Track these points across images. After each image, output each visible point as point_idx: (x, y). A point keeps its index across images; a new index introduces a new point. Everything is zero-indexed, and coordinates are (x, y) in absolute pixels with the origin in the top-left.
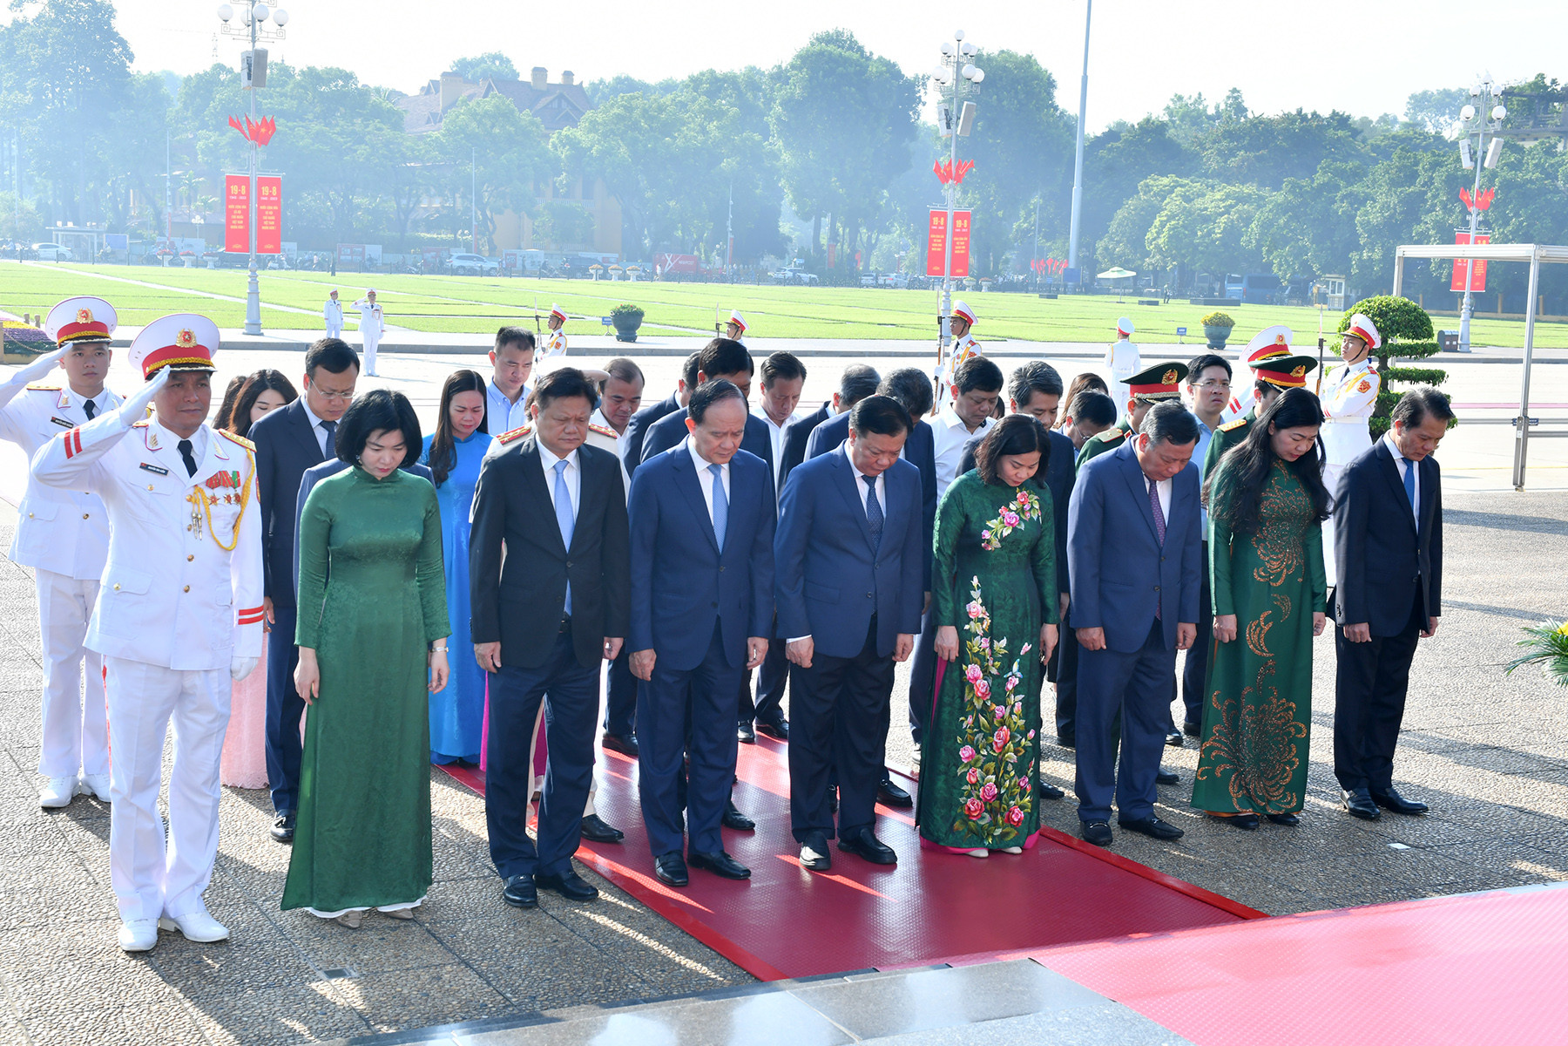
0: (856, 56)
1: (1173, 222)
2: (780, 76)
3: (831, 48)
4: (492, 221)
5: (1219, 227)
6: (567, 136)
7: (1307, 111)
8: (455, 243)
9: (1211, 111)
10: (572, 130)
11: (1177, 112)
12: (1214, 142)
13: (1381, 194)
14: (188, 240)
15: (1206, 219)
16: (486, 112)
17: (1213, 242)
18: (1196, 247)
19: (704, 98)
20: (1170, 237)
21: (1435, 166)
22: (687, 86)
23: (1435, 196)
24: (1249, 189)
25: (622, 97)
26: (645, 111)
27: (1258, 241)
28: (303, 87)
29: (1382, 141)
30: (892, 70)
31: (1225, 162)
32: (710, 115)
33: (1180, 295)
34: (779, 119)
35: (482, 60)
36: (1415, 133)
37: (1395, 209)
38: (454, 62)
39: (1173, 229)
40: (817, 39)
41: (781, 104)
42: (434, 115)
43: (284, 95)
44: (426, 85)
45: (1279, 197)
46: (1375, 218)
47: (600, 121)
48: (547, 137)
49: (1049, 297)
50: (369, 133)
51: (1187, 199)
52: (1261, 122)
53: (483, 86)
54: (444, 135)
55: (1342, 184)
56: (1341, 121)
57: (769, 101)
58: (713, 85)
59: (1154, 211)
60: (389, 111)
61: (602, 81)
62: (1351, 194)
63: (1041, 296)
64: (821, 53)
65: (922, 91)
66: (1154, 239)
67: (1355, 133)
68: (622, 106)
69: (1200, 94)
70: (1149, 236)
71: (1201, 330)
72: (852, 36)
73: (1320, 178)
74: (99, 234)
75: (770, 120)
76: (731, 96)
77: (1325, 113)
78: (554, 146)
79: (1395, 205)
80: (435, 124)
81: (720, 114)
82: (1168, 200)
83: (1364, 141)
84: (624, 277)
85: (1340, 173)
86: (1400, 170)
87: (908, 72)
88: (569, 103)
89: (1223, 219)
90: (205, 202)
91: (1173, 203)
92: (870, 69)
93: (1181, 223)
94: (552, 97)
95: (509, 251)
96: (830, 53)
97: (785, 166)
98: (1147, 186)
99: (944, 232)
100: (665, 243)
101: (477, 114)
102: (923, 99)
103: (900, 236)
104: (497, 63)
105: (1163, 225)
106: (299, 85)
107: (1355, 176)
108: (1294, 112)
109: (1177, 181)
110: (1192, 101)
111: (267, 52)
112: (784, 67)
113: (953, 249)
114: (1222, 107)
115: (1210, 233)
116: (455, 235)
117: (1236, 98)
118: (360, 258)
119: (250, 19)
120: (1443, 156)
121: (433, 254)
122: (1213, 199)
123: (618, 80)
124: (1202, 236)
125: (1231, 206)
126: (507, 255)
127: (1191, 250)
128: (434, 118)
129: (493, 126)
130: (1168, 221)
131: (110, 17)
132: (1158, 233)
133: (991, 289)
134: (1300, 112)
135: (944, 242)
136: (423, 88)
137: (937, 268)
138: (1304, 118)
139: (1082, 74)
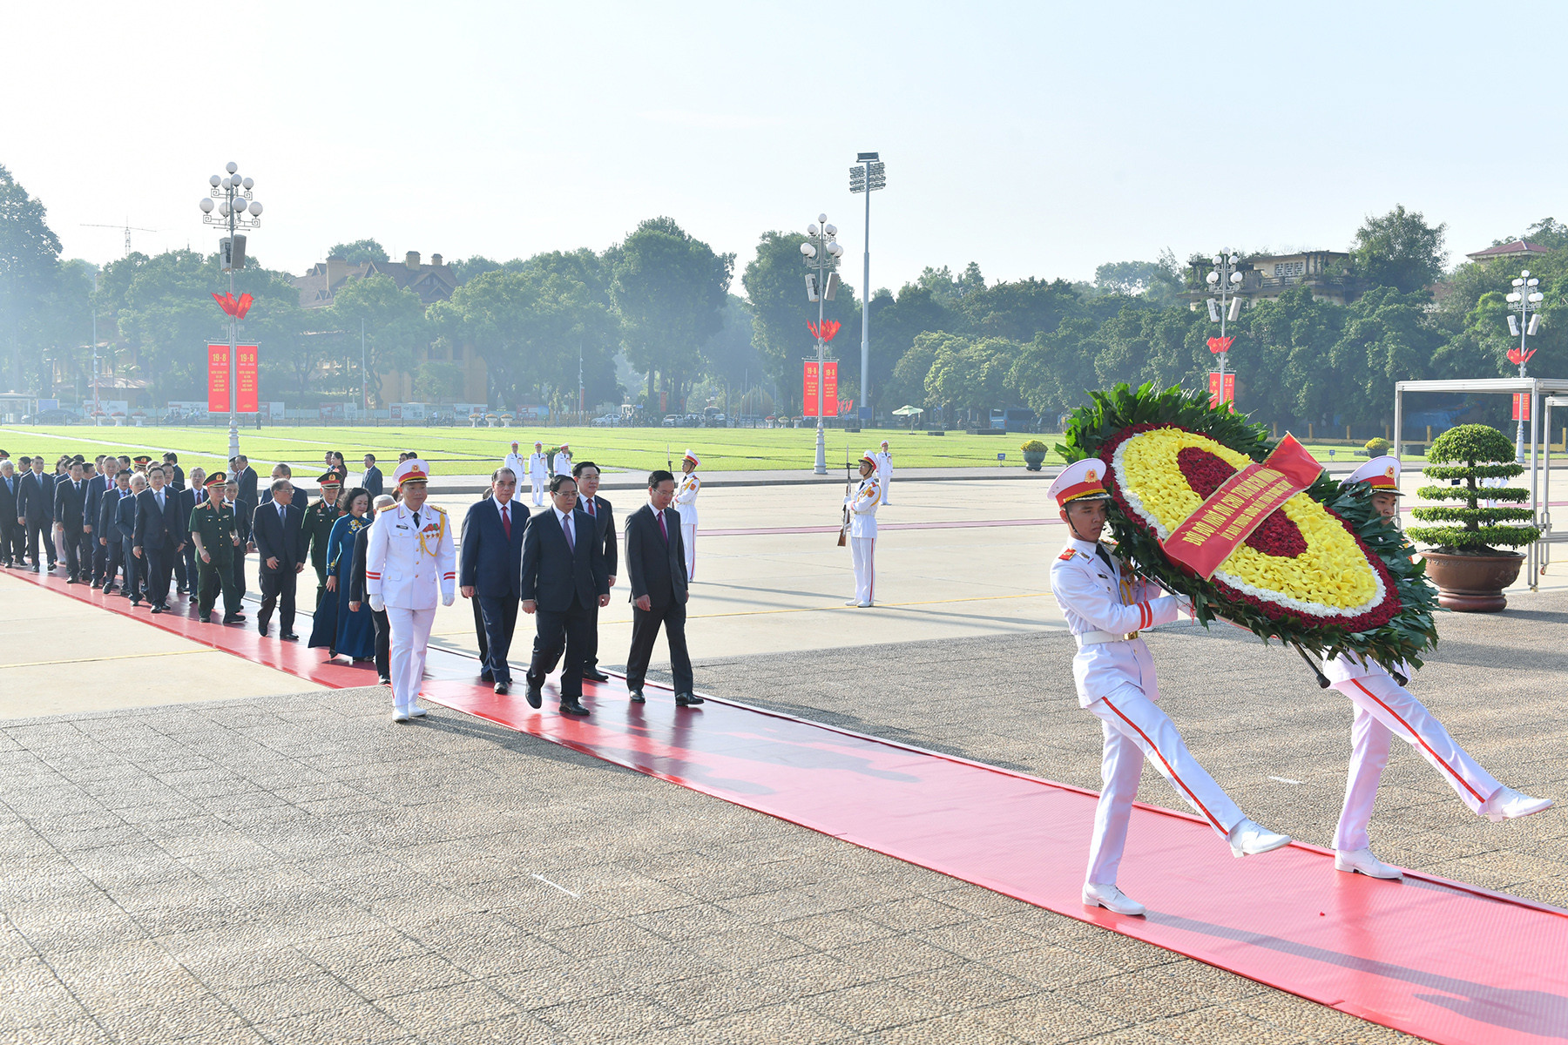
0: (679, 239)
1: (946, 369)
2: (614, 255)
3: (658, 232)
4: (379, 379)
5: (983, 372)
6: (441, 308)
7: (1038, 279)
8: (348, 399)
9: (955, 280)
10: (446, 303)
11: (930, 282)
12: (969, 305)
13: (1113, 343)
14: (112, 403)
15: (972, 366)
16: (373, 288)
17: (979, 383)
18: (966, 388)
19: (554, 275)
20: (945, 381)
21: (1155, 320)
22: (537, 265)
23: (1156, 344)
24: (1002, 341)
25: (486, 275)
26: (507, 285)
27: (1017, 382)
28: (211, 270)
29: (1096, 302)
30: (705, 250)
31: (980, 320)
32: (562, 287)
33: (952, 427)
34: (617, 290)
35: (357, 246)
36: (1121, 296)
37: (1125, 355)
38: (332, 248)
39: (946, 374)
40: (645, 226)
41: (619, 279)
42: (323, 292)
43: (193, 277)
44: (313, 267)
45: (1030, 347)
46: (1110, 363)
47: (469, 294)
48: (424, 309)
49: (853, 431)
50: (272, 307)
51: (956, 350)
52: (1005, 288)
53: (364, 268)
54: (335, 309)
55: (1081, 335)
56: (1061, 286)
57: (608, 276)
58: (559, 266)
59: (930, 360)
60: (287, 288)
61: (460, 262)
62: (1087, 344)
63: (846, 431)
64: (650, 237)
65: (730, 267)
66: (931, 382)
67: (1076, 296)
68: (487, 282)
69: (946, 267)
70: (926, 380)
71: (1021, 456)
72: (673, 223)
73: (1062, 332)
74: (32, 399)
75: (611, 292)
76: (574, 273)
77: (1051, 281)
78: (430, 315)
79: (1125, 352)
80: (324, 299)
81: (568, 287)
82: (938, 351)
83: (1082, 302)
84: (500, 424)
85: (1078, 327)
86: (1126, 324)
87: (718, 251)
88: (440, 280)
89: (986, 365)
90: (127, 370)
91: (943, 353)
92: (691, 249)
93: (952, 368)
94: (426, 275)
95: (394, 405)
96: (658, 237)
97: (624, 329)
98: (920, 339)
99: (816, 380)
100: (526, 394)
101: (365, 290)
102: (731, 273)
103: (710, 384)
104: (370, 249)
105: (938, 371)
106: (207, 268)
107: (1088, 329)
108: (1028, 280)
109: (944, 336)
110: (940, 272)
111: (245, 238)
112: (618, 247)
113: (824, 394)
114: (964, 277)
115: (976, 377)
116: (348, 392)
117: (974, 270)
118: (265, 414)
119: (229, 210)
120: (1159, 313)
121: (329, 408)
122: (976, 349)
123: (473, 261)
124: (970, 380)
125: (991, 355)
126: (392, 407)
127: (961, 390)
128: (323, 295)
129: (378, 300)
130: (941, 368)
131: (40, 215)
132: (935, 377)
133: (800, 426)
134: (1032, 279)
135: (817, 387)
136: (309, 271)
137: (812, 410)
138: (1036, 283)
139: (864, 251)
